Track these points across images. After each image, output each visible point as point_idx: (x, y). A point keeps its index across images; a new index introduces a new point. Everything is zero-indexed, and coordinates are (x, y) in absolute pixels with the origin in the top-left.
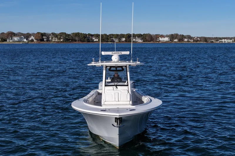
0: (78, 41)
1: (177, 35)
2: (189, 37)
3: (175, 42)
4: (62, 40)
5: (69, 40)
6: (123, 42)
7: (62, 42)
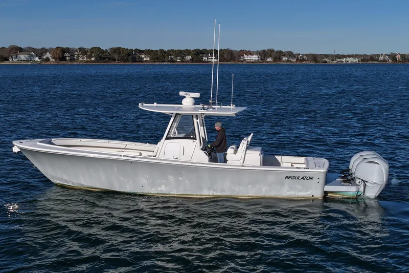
0: (118, 60)
1: (272, 51)
2: (290, 54)
3: (268, 62)
4: (93, 59)
5: (105, 59)
6: (187, 61)
7: (93, 62)
